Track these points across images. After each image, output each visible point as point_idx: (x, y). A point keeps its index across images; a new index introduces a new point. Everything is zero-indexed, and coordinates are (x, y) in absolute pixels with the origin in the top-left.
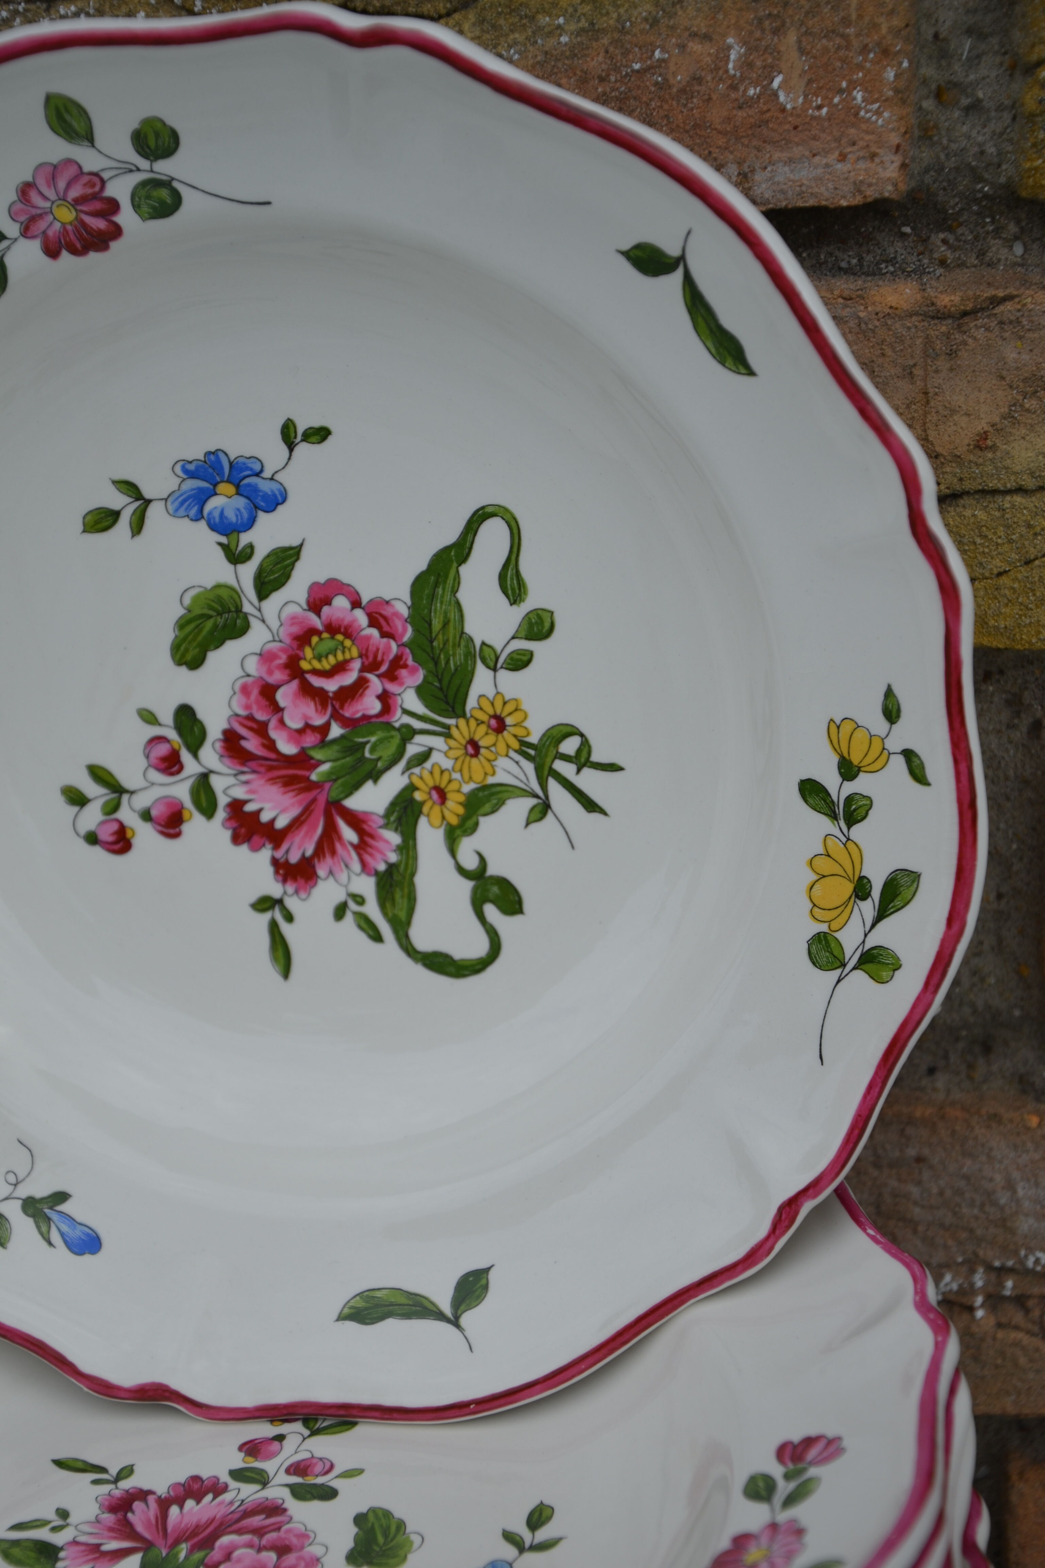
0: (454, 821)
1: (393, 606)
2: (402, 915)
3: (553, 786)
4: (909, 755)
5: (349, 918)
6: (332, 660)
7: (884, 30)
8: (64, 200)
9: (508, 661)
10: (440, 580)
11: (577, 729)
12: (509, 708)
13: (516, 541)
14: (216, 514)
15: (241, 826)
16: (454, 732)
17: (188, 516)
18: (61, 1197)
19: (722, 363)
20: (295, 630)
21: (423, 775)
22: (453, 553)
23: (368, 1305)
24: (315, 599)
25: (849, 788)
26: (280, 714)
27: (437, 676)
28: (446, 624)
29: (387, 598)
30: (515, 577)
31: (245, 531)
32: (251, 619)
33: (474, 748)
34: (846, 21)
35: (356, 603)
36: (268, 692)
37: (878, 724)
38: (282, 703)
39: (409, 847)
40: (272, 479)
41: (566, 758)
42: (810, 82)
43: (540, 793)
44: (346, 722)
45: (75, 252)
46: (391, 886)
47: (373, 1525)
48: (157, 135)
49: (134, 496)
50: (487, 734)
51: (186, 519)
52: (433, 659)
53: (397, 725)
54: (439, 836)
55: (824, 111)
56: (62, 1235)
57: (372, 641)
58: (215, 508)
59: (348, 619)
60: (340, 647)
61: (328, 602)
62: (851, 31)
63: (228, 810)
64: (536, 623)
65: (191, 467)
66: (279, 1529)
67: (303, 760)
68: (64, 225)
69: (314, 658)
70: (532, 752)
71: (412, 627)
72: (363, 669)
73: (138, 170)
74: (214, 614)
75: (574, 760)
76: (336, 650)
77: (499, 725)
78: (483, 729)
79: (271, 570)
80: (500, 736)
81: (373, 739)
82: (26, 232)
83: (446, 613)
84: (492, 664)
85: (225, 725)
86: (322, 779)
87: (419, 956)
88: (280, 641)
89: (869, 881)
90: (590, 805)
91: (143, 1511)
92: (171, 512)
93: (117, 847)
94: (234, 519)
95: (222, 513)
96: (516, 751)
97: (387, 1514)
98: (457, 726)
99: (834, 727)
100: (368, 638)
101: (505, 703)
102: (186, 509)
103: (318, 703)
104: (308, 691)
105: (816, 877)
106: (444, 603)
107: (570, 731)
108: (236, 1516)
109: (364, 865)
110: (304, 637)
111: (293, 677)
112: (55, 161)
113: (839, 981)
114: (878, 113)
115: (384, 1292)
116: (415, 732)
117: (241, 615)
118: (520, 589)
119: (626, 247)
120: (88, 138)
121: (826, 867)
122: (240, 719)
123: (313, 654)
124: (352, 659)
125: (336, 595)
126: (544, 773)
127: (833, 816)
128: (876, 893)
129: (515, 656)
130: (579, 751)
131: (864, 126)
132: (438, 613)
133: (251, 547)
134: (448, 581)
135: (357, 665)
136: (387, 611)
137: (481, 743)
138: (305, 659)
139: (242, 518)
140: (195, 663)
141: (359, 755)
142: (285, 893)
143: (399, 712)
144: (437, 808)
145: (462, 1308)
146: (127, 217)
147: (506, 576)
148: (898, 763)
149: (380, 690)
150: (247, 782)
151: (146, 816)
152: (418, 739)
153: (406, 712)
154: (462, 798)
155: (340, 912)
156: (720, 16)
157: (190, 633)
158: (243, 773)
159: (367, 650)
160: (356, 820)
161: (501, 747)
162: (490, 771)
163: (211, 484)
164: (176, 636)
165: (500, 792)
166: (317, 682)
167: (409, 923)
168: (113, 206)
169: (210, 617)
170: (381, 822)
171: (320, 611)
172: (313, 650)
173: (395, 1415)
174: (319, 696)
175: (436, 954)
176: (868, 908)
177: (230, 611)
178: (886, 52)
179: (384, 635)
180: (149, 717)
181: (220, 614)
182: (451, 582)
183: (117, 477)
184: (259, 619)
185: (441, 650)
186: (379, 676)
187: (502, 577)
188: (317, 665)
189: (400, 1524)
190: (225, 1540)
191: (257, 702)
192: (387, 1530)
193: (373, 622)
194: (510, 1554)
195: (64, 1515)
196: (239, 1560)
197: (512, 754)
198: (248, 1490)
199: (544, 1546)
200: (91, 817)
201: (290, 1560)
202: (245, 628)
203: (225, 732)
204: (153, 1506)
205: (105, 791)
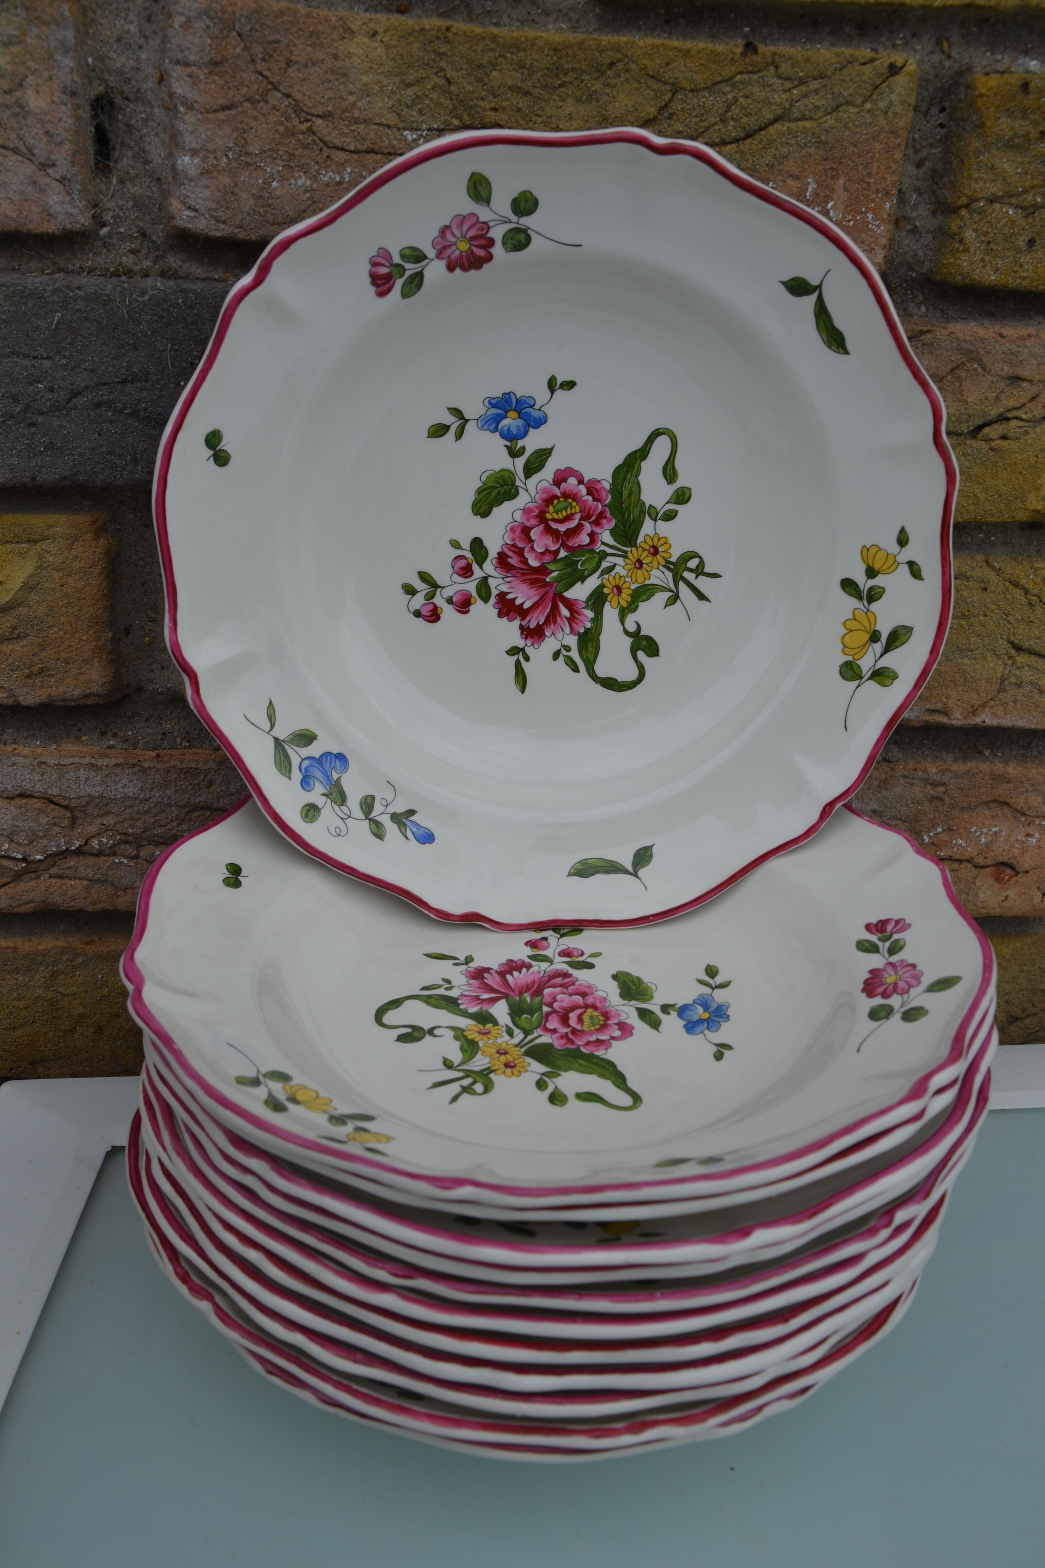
0: (625, 604)
1: (602, 483)
2: (591, 657)
3: (682, 586)
4: (911, 564)
5: (561, 658)
6: (564, 513)
7: (888, 182)
8: (464, 237)
9: (663, 515)
10: (630, 469)
11: (698, 554)
12: (662, 542)
13: (675, 449)
14: (505, 429)
15: (504, 607)
16: (629, 555)
17: (489, 429)
18: (412, 812)
19: (830, 347)
20: (545, 496)
21: (610, 580)
22: (638, 455)
23: (585, 867)
24: (558, 479)
25: (871, 583)
26: (532, 544)
27: (623, 523)
28: (630, 494)
29: (599, 479)
30: (672, 469)
31: (521, 439)
32: (520, 489)
33: (640, 564)
34: (870, 175)
35: (581, 482)
36: (526, 531)
37: (894, 548)
38: (533, 538)
39: (598, 620)
40: (540, 409)
41: (690, 570)
42: (847, 206)
43: (674, 590)
44: (568, 549)
45: (465, 269)
46: (586, 641)
47: (624, 979)
48: (526, 201)
49: (459, 417)
50: (647, 556)
51: (488, 431)
52: (621, 514)
53: (597, 551)
54: (615, 613)
55: (852, 223)
56: (413, 833)
57: (588, 503)
58: (506, 425)
59: (575, 490)
60: (570, 506)
61: (565, 480)
62: (872, 180)
63: (497, 597)
64: (681, 495)
65: (494, 401)
66: (573, 984)
67: (543, 570)
68: (461, 252)
69: (554, 512)
70: (672, 567)
71: (611, 496)
72: (580, 520)
73: (510, 222)
74: (499, 485)
75: (695, 571)
76: (567, 508)
77: (655, 551)
78: (646, 553)
79: (534, 462)
80: (655, 558)
81: (583, 558)
82: (439, 256)
83: (631, 488)
84: (654, 517)
85: (500, 550)
86: (553, 581)
87: (599, 680)
88: (536, 502)
89: (880, 633)
90: (701, 596)
91: (492, 978)
92: (480, 427)
93: (432, 619)
94: (515, 432)
95: (509, 428)
96: (663, 566)
97: (628, 974)
98: (631, 552)
99: (865, 549)
100: (586, 501)
101: (659, 539)
102: (488, 426)
103: (554, 538)
104: (549, 531)
105: (846, 631)
106: (631, 483)
107: (693, 555)
108: (546, 979)
109: (572, 629)
110: (549, 500)
111: (541, 523)
112: (465, 213)
113: (858, 686)
114: (878, 226)
115: (593, 860)
116: (607, 555)
117: (514, 487)
118: (674, 476)
119: (786, 279)
120: (487, 201)
121: (853, 625)
122: (509, 546)
123: (554, 510)
124: (576, 513)
125: (570, 477)
126: (678, 578)
127: (860, 598)
128: (884, 639)
129: (667, 513)
130: (698, 567)
131: (870, 233)
132: (627, 488)
133: (524, 448)
134: (634, 470)
135: (578, 516)
136: (598, 487)
137: (644, 562)
138: (549, 512)
139: (520, 431)
140: (485, 514)
141: (574, 567)
142: (526, 644)
143: (599, 543)
144: (616, 598)
145: (639, 867)
146: (498, 250)
147: (667, 468)
148: (904, 570)
149: (590, 531)
150: (509, 582)
151: (450, 601)
152: (609, 558)
153: (603, 543)
154: (630, 592)
155: (556, 656)
156: (806, 166)
157: (484, 497)
158: (508, 577)
159: (585, 508)
160: (570, 604)
161: (655, 564)
162: (647, 577)
163: (504, 411)
164: (476, 498)
165: (652, 589)
166: (554, 526)
167: (595, 662)
168: (491, 242)
169: (497, 488)
170: (584, 605)
171: (560, 485)
172: (554, 507)
173: (607, 924)
174: (555, 534)
175: (609, 679)
176: (878, 647)
177: (508, 485)
178: (887, 194)
179: (595, 500)
180: (455, 544)
181: (502, 486)
182: (636, 471)
183: (450, 406)
184: (525, 489)
185: (627, 509)
186: (590, 523)
187: (665, 469)
188: (555, 516)
189: (639, 979)
190: (547, 991)
191: (519, 537)
192: (633, 982)
193: (589, 493)
194: (707, 990)
195: (448, 981)
196: (562, 1001)
197: (660, 567)
198: (544, 966)
199: (724, 985)
200: (418, 601)
201: (590, 1000)
202: (516, 494)
203: (499, 554)
204: (496, 975)
205: (427, 587)
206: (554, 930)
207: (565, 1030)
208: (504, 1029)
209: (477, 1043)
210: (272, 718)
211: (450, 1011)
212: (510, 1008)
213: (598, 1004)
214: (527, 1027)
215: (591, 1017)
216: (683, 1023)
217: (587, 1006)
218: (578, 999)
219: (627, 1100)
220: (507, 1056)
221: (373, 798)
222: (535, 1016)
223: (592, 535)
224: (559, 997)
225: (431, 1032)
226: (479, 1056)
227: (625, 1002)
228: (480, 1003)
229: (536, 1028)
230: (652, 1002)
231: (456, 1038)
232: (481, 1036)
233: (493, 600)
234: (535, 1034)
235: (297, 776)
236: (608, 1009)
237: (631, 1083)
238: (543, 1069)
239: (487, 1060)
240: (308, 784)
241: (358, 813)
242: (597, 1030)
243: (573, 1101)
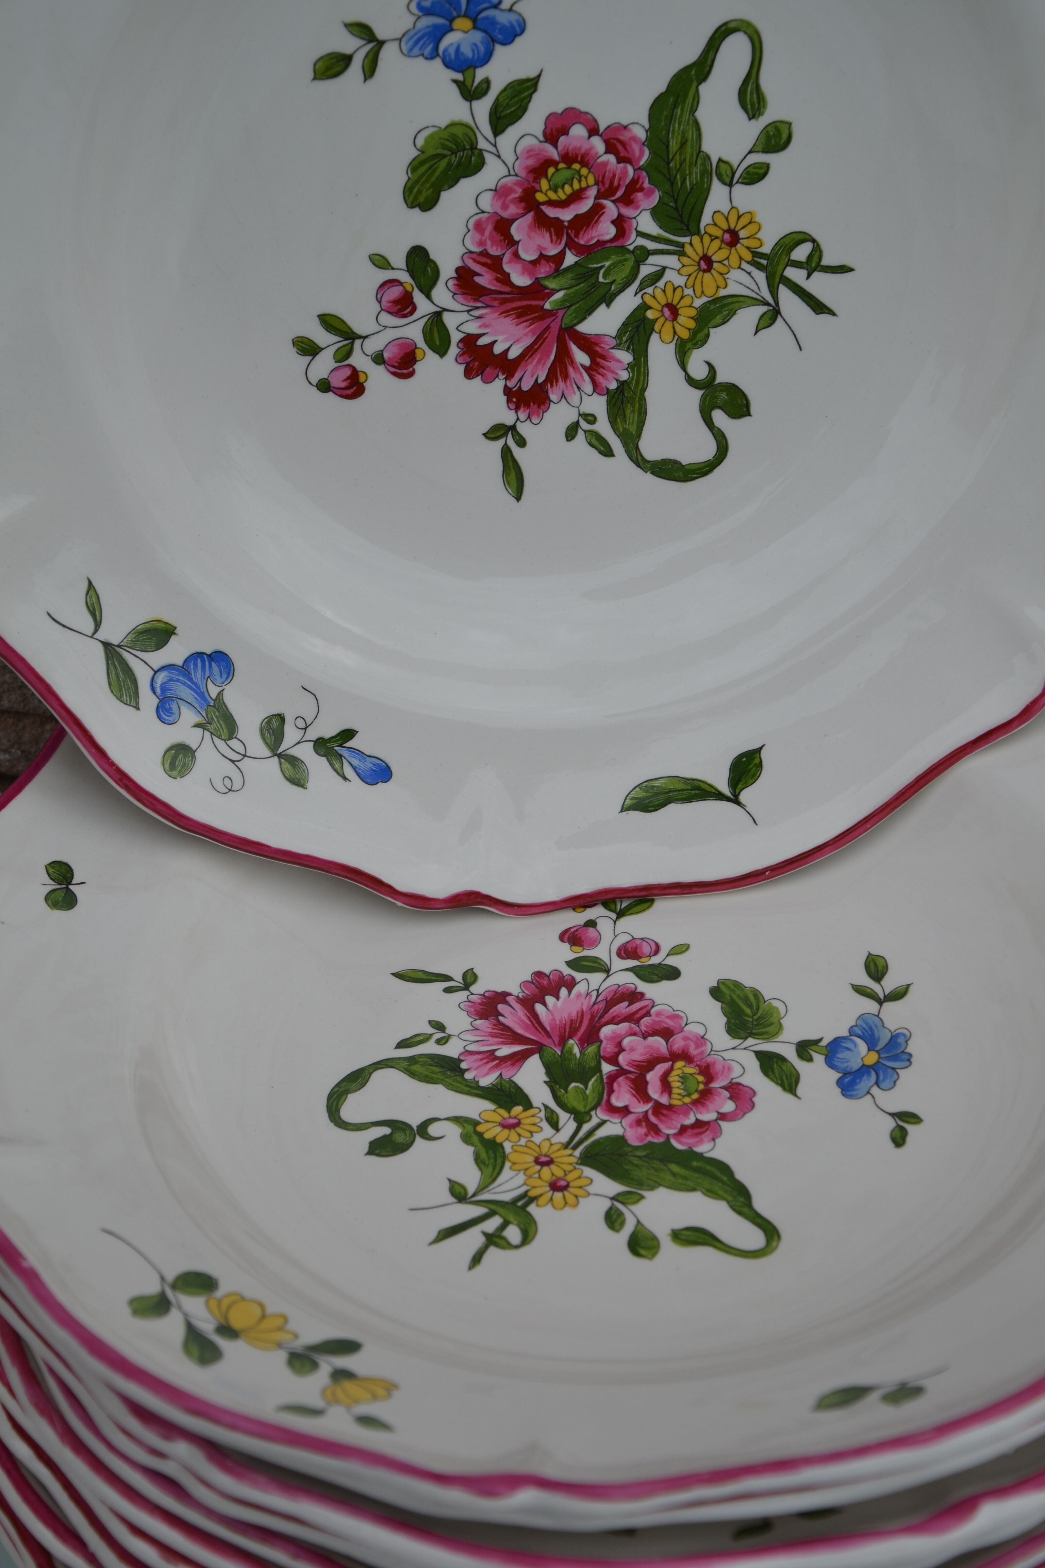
0: (685, 335)
1: (630, 130)
2: (633, 429)
3: (784, 293)
5: (581, 435)
6: (568, 189)
9: (744, 175)
10: (679, 100)
11: (810, 235)
12: (744, 221)
13: (758, 55)
14: (452, 51)
15: (474, 360)
16: (688, 249)
17: (423, 55)
18: (348, 734)
20: (531, 162)
21: (657, 295)
22: (693, 72)
23: (648, 794)
24: (552, 130)
26: (514, 248)
27: (673, 196)
28: (683, 144)
29: (625, 124)
30: (755, 92)
31: (481, 66)
32: (486, 155)
33: (707, 262)
35: (593, 131)
36: (502, 226)
38: (516, 237)
39: (640, 365)
40: (510, 10)
41: (797, 264)
43: (771, 301)
44: (579, 250)
46: (622, 403)
47: (730, 996)
49: (367, 38)
50: (720, 248)
51: (421, 59)
52: (669, 180)
53: (631, 248)
54: (670, 350)
56: (354, 768)
57: (609, 167)
58: (451, 44)
59: (585, 147)
60: (577, 176)
61: (565, 131)
63: (460, 345)
64: (774, 135)
65: (427, 4)
66: (648, 1014)
67: (538, 291)
69: (550, 189)
70: (764, 262)
71: (649, 150)
72: (599, 196)
74: (449, 153)
75: (805, 266)
76: (573, 179)
77: (733, 238)
78: (717, 243)
79: (507, 104)
80: (733, 249)
81: (607, 264)
83: (684, 133)
84: (728, 180)
85: (459, 264)
86: (556, 308)
87: (649, 465)
88: (516, 175)
90: (818, 307)
91: (511, 1013)
92: (405, 52)
93: (349, 392)
94: (469, 54)
95: (458, 49)
96: (748, 263)
97: (737, 985)
98: (691, 244)
100: (605, 164)
101: (739, 217)
102: (421, 48)
103: (553, 233)
104: (543, 222)
106: (683, 123)
107: (801, 238)
108: (602, 1006)
109: (596, 385)
110: (540, 169)
111: (527, 210)
115: (662, 781)
116: (649, 253)
117: (476, 152)
118: (759, 103)
122: (474, 256)
123: (550, 185)
124: (588, 187)
125: (574, 124)
126: (775, 280)
129: (751, 170)
130: (810, 257)
132: (676, 134)
133: (487, 82)
134: (688, 101)
135: (593, 192)
136: (625, 136)
137: (714, 258)
138: (541, 191)
139: (478, 53)
140: (428, 205)
141: (593, 280)
142: (518, 419)
143: (634, 235)
144: (669, 325)
145: (740, 786)
147: (746, 91)
149: (616, 216)
150: (480, 317)
151: (378, 359)
152: (652, 259)
153: (641, 234)
154: (693, 312)
155: (571, 433)
157: (423, 174)
158: (477, 308)
159: (603, 177)
160: (588, 344)
161: (734, 260)
162: (722, 284)
163: (447, 19)
164: (409, 178)
165: (732, 303)
166: (552, 212)
167: (639, 436)
169: (445, 156)
170: (614, 342)
171: (557, 141)
172: (549, 181)
173: (695, 889)
174: (554, 227)
175: (666, 462)
177: (464, 149)
179: (620, 160)
180: (380, 262)
181: (454, 153)
182: (691, 102)
183: (349, 20)
184: (495, 155)
185: (678, 171)
186: (614, 202)
187: (742, 92)
188: (553, 196)
189: (756, 994)
190: (606, 1031)
191: (491, 237)
192: (746, 1000)
193: (610, 148)
194: (871, 1006)
195: (439, 1026)
196: (632, 1050)
197: (744, 265)
198: (596, 979)
199: (898, 995)
200: (323, 365)
201: (678, 1042)
202: (480, 165)
203: (458, 270)
204: (517, 1006)
205: (338, 339)
206: (606, 904)
207: (640, 1108)
208: (542, 1115)
209: (501, 1145)
210: (95, 611)
211: (449, 1087)
212: (548, 1072)
213: (693, 1051)
214: (581, 1108)
215: (684, 1078)
216: (837, 1075)
217: (674, 1057)
218: (658, 1042)
219: (754, 1238)
220: (553, 1167)
221: (281, 718)
222: (591, 1083)
223: (620, 222)
224: (626, 1042)
225: (423, 1131)
226: (507, 1173)
227: (737, 1042)
228: (497, 1066)
229: (595, 1108)
230: (781, 1038)
231: (466, 1139)
232: (506, 1131)
233: (454, 350)
234: (595, 1121)
235: (148, 700)
236: (709, 1059)
237: (760, 1204)
238: (614, 1187)
239: (521, 1178)
240: (169, 712)
241: (258, 747)
242: (695, 1103)
243: (667, 1245)
